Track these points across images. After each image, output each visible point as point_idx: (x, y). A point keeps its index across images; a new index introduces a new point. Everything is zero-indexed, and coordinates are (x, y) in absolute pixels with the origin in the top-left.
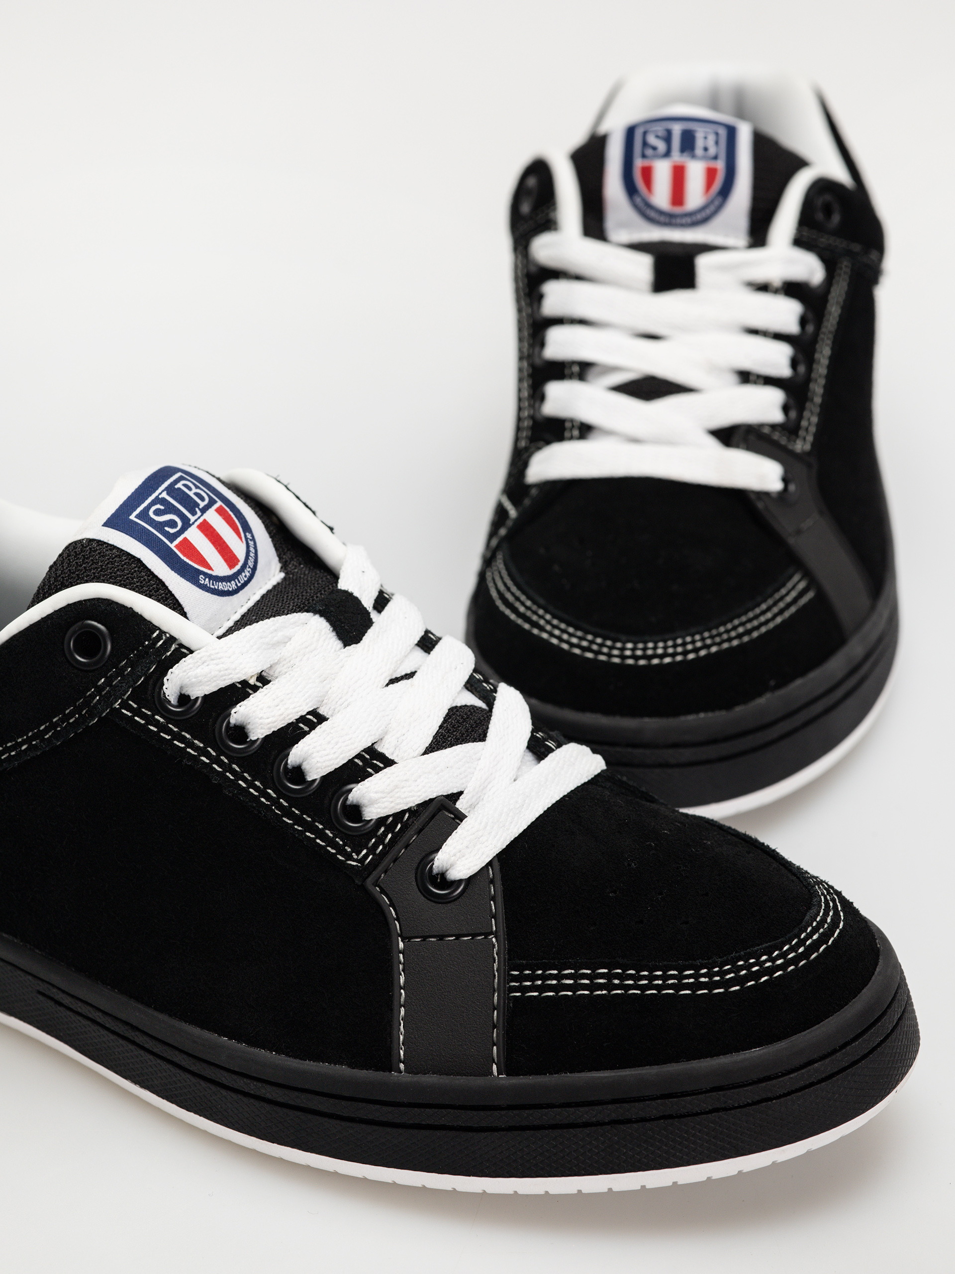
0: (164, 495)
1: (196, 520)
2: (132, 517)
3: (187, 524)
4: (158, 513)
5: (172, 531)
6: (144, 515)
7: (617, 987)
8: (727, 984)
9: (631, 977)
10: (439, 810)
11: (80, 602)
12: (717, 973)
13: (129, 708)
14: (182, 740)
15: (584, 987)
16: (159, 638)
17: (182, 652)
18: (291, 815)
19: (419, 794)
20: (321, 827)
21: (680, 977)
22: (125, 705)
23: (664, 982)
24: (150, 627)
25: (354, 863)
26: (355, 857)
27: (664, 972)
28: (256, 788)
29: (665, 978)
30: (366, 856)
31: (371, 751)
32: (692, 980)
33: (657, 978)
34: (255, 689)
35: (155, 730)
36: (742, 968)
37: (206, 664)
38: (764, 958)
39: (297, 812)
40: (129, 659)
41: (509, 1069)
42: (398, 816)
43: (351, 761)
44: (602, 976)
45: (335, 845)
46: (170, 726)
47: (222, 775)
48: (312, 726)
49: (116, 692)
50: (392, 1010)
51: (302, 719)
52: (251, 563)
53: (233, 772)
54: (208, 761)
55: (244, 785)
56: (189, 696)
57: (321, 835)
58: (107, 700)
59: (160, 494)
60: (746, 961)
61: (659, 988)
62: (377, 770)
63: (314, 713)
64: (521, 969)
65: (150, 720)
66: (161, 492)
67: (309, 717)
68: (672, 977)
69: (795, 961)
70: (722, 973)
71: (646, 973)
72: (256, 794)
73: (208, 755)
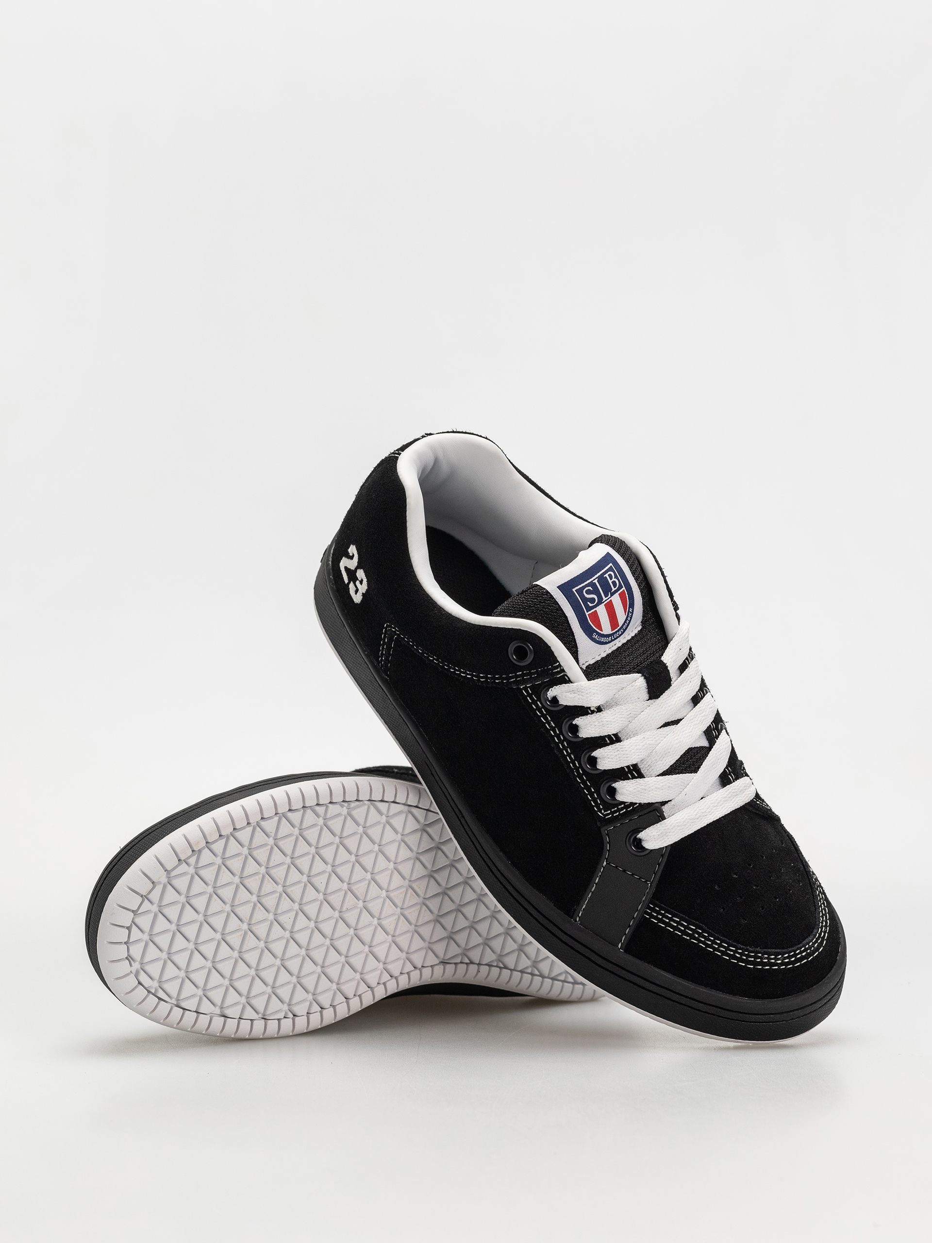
0: (596, 581)
1: (606, 600)
2: (574, 590)
3: (600, 602)
4: (588, 592)
5: (591, 605)
6: (580, 591)
7: (695, 939)
8: (747, 962)
9: (704, 937)
10: (654, 810)
11: (526, 631)
12: (745, 955)
13: (527, 691)
14: (546, 719)
15: (680, 930)
16: (557, 667)
17: (565, 680)
18: (581, 778)
19: (648, 799)
20: (593, 790)
21: (727, 949)
22: (526, 689)
23: (719, 947)
24: (554, 659)
25: (601, 815)
26: (603, 812)
27: (721, 943)
28: (571, 758)
29: (720, 945)
30: (608, 814)
31: (635, 767)
32: (732, 953)
33: (716, 944)
34: (593, 712)
35: (535, 708)
36: (759, 958)
37: (573, 692)
38: (773, 957)
39: (585, 778)
40: (537, 670)
41: (627, 949)
42: (632, 804)
43: (623, 768)
44: (691, 929)
45: (596, 802)
46: (543, 710)
47: (557, 744)
48: (612, 742)
49: (524, 682)
50: (586, 891)
51: (609, 736)
52: (624, 627)
53: (563, 746)
54: (553, 734)
55: (565, 753)
56: (558, 701)
57: (592, 794)
58: (517, 683)
59: (594, 580)
60: (763, 955)
61: (714, 949)
62: (634, 777)
63: (616, 735)
64: (655, 905)
65: (534, 702)
66: (594, 579)
67: (613, 736)
68: (724, 947)
69: (787, 964)
70: (748, 956)
71: (712, 939)
72: (569, 760)
73: (555, 732)
